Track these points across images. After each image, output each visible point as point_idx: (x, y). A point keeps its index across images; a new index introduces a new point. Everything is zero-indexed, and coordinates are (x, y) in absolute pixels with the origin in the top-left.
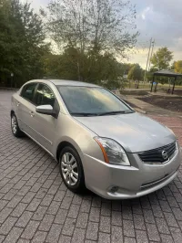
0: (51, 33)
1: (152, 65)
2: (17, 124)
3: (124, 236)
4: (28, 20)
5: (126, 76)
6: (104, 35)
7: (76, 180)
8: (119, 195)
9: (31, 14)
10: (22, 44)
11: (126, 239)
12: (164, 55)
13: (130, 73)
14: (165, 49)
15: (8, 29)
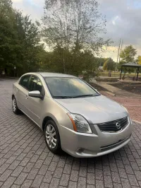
0: (44, 38)
1: (121, 59)
2: (16, 105)
3: (87, 184)
4: (28, 28)
5: (102, 68)
6: (83, 38)
7: (55, 144)
8: (85, 155)
9: (30, 23)
10: (23, 45)
11: (88, 186)
12: (130, 51)
13: (104, 65)
14: (130, 47)
15: (13, 35)
